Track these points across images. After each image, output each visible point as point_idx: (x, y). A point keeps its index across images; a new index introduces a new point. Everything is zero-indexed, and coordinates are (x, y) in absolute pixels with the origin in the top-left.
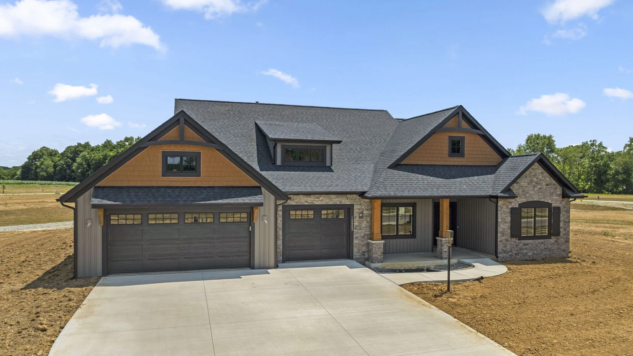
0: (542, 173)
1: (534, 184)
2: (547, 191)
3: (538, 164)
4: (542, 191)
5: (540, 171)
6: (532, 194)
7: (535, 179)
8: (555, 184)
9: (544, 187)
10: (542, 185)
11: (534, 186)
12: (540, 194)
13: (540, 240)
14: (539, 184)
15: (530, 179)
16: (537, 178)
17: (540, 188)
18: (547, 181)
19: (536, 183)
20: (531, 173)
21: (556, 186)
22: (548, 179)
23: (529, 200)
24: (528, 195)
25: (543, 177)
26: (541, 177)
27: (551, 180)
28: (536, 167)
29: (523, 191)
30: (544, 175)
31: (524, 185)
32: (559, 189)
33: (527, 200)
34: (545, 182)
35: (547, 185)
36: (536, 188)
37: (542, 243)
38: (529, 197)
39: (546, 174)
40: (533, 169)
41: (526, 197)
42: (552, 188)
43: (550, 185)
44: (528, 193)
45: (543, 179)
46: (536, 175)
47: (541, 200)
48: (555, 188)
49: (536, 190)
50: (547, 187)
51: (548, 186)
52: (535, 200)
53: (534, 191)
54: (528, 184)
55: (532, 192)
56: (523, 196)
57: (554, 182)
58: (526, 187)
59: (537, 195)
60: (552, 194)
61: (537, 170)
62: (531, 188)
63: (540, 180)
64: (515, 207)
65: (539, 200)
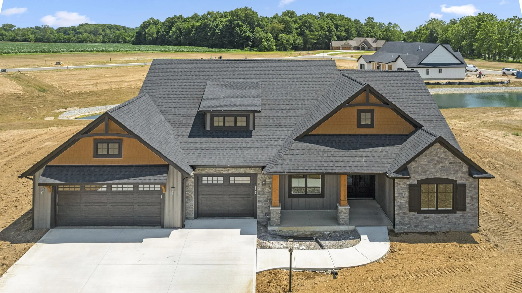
0: (444, 152)
1: (435, 162)
2: (450, 169)
3: (439, 144)
4: (445, 168)
5: (442, 151)
6: (433, 172)
7: (436, 158)
8: (460, 162)
9: (447, 165)
10: (445, 164)
11: (435, 164)
12: (443, 171)
13: (442, 214)
14: (441, 162)
15: (431, 158)
16: (439, 157)
17: (442, 166)
18: (450, 159)
19: (438, 161)
20: (431, 152)
21: (461, 164)
22: (451, 157)
23: (429, 177)
24: (428, 172)
25: (445, 156)
26: (443, 156)
27: (455, 159)
28: (437, 147)
29: (423, 169)
30: (447, 154)
31: (423, 164)
32: (465, 167)
33: (427, 177)
34: (449, 160)
35: (450, 163)
36: (438, 166)
37: (446, 217)
38: (429, 174)
39: (449, 153)
40: (434, 149)
41: (426, 175)
42: (457, 166)
43: (454, 163)
44: (428, 171)
45: (446, 157)
46: (437, 154)
47: (443, 177)
48: (460, 166)
49: (438, 167)
50: (450, 165)
51: (452, 164)
52: (437, 177)
53: (435, 169)
54: (429, 162)
55: (433, 170)
56: (422, 173)
57: (459, 160)
58: (426, 165)
59: (438, 172)
60: (457, 171)
61: (439, 150)
62: (432, 167)
63: (442, 159)
64: (413, 183)
65: (441, 177)
